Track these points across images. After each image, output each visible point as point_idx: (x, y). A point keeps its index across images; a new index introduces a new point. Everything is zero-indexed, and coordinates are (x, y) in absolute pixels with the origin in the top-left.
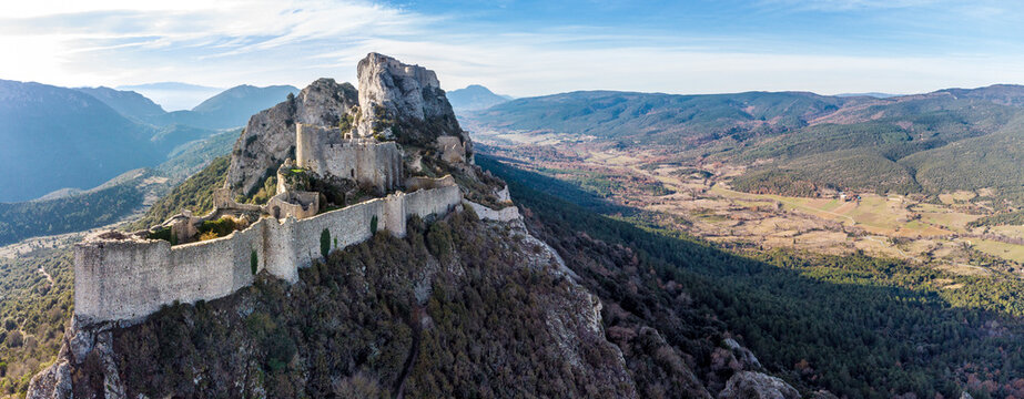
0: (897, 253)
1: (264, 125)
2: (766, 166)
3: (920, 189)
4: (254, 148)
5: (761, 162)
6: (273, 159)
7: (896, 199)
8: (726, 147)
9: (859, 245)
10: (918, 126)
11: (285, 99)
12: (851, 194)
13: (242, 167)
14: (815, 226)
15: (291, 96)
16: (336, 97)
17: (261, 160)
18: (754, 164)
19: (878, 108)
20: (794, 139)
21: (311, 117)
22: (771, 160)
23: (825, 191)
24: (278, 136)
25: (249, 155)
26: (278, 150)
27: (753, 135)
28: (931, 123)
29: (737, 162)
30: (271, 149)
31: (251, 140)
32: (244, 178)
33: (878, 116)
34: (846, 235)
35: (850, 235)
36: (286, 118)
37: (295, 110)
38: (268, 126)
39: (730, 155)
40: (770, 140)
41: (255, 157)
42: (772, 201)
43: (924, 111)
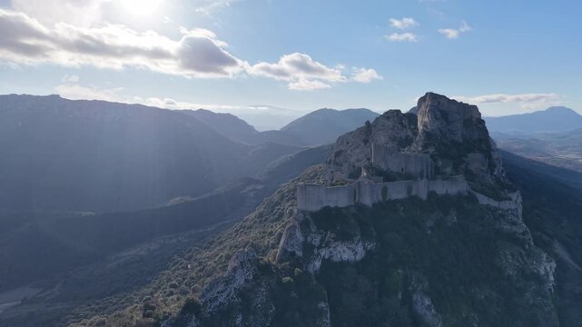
1: (348, 143)
4: (341, 159)
6: (354, 167)
11: (363, 125)
13: (332, 172)
15: (368, 123)
16: (401, 123)
17: (345, 167)
21: (382, 138)
24: (358, 151)
25: (337, 164)
26: (358, 161)
30: (352, 160)
31: (338, 154)
36: (364, 138)
37: (371, 133)
38: (351, 144)
41: (341, 165)
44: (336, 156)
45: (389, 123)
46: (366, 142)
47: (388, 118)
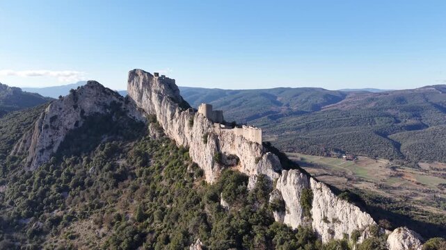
0: (382, 193)
1: (60, 109)
2: (291, 136)
3: (403, 157)
4: (56, 123)
5: (288, 133)
6: (67, 129)
7: (383, 162)
8: (264, 123)
9: (357, 186)
10: (404, 114)
12: (350, 157)
13: (50, 136)
14: (326, 172)
17: (61, 130)
18: (283, 134)
19: (372, 99)
20: (311, 119)
21: (88, 104)
22: (294, 132)
23: (332, 152)
24: (70, 115)
25: (54, 128)
26: (69, 124)
27: (282, 116)
28: (416, 112)
29: (272, 132)
30: (66, 123)
32: (53, 142)
33: (372, 105)
34: (346, 179)
35: (350, 179)
36: (73, 104)
37: (77, 99)
38: (63, 110)
39: (267, 128)
40: (294, 119)
41: (58, 129)
42: (296, 157)
43: (411, 103)
44: (51, 122)
45: (93, 92)
46: (75, 107)
47: (92, 87)
